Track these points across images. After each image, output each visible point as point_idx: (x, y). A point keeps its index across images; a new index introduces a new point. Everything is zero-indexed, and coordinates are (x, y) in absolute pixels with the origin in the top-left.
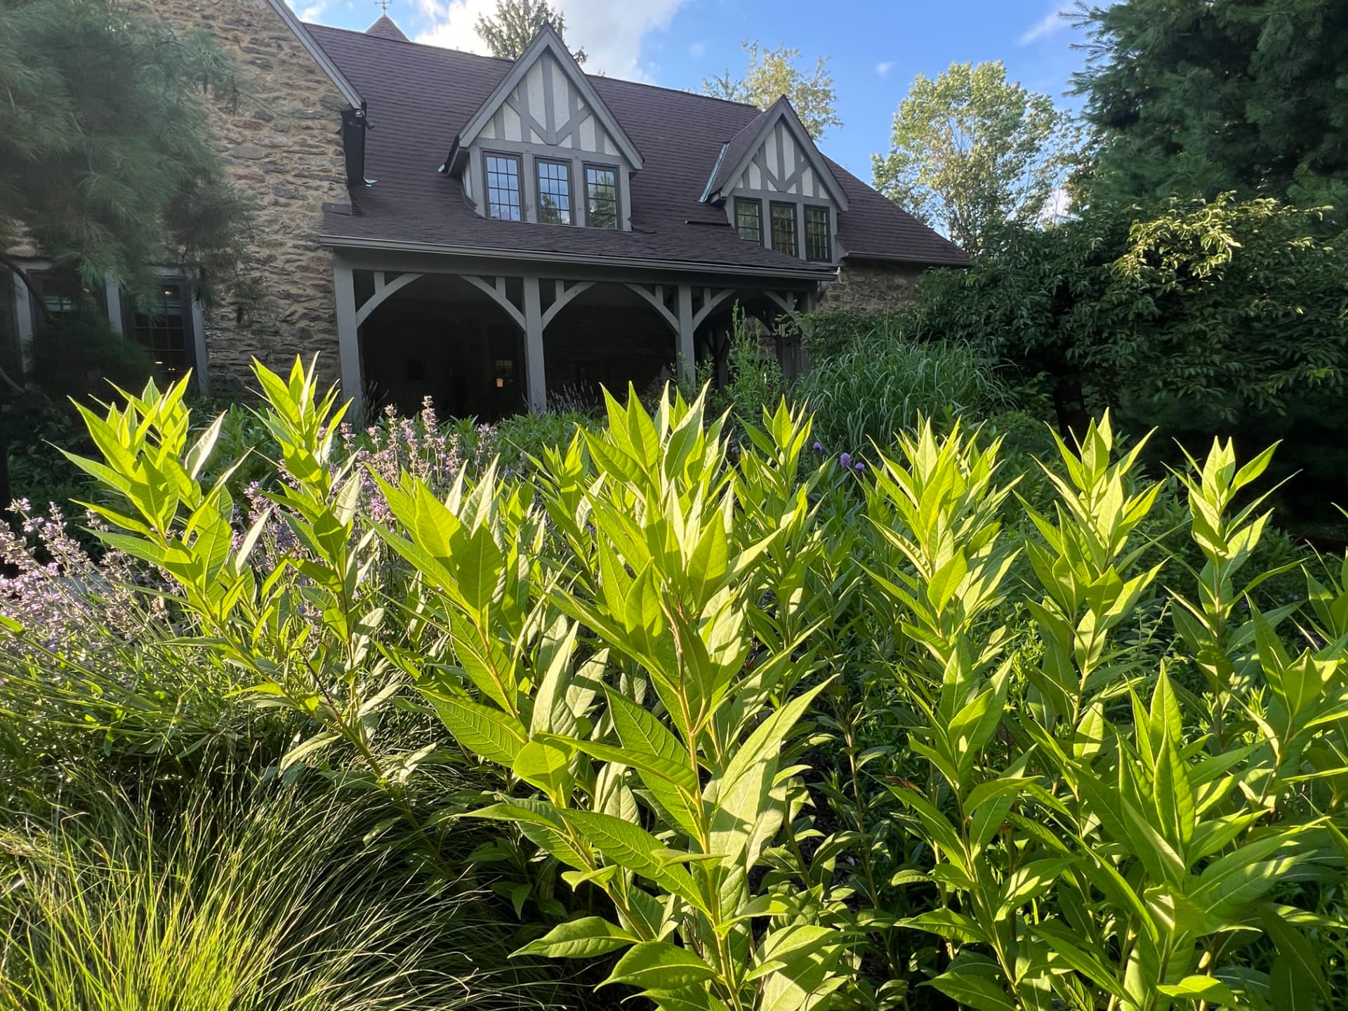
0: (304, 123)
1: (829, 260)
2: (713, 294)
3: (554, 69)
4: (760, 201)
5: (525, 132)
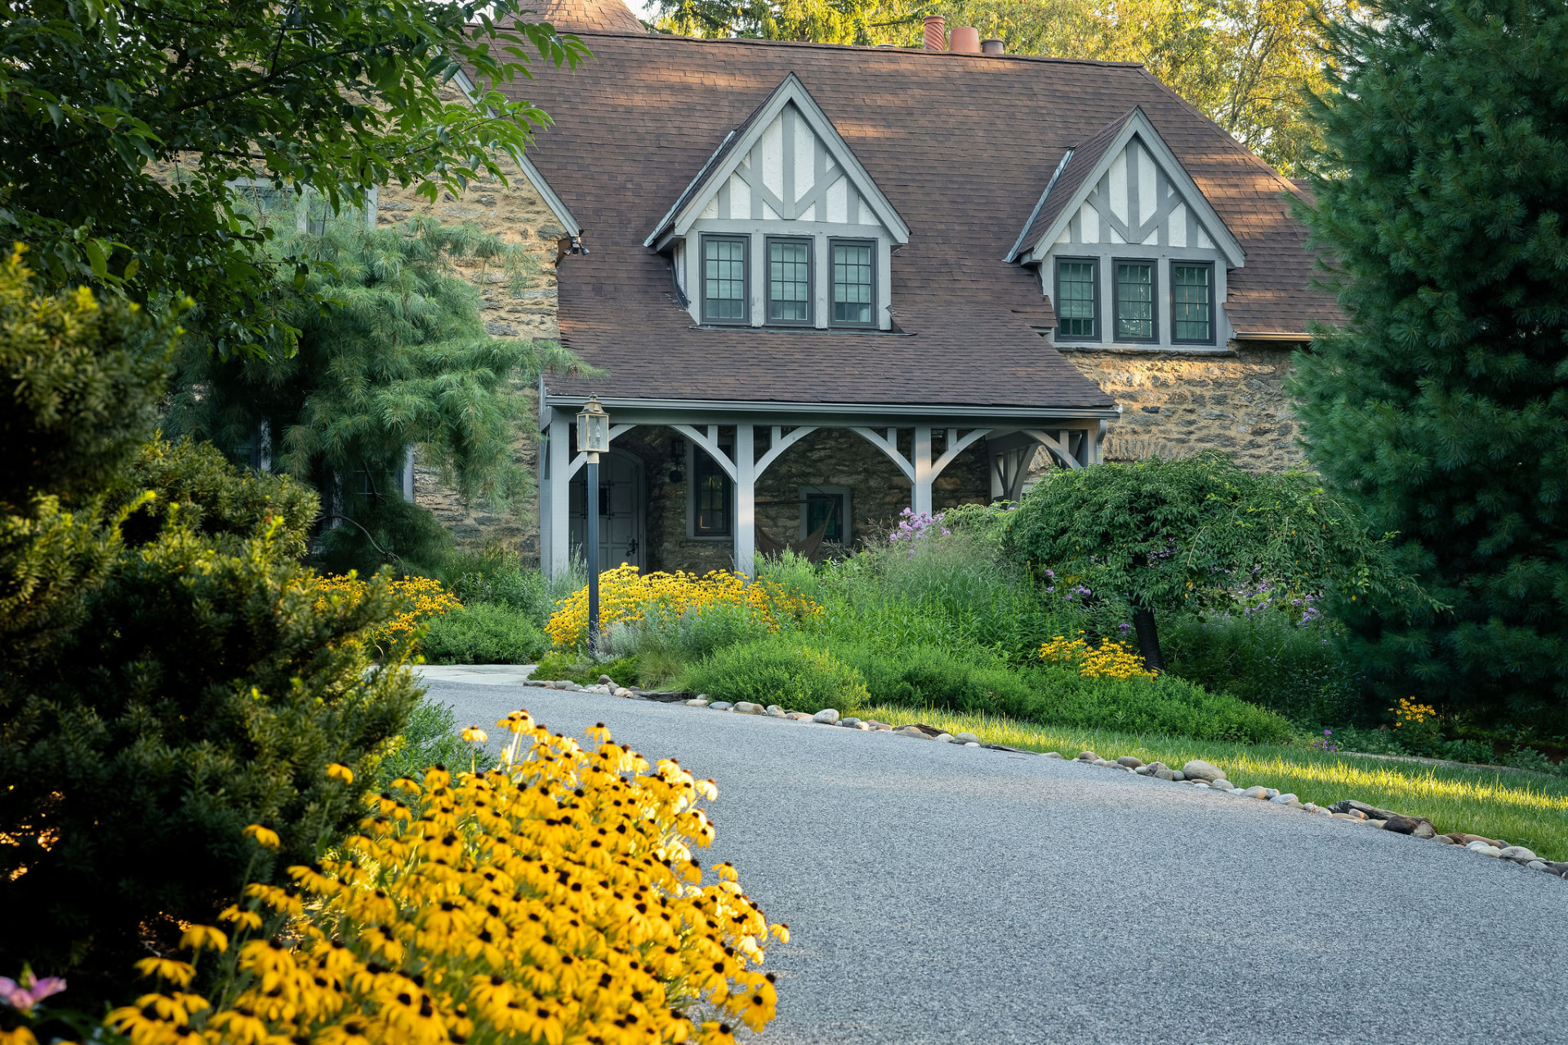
1: (1212, 341)
2: (961, 435)
3: (798, 124)
4: (1096, 260)
5: (755, 207)
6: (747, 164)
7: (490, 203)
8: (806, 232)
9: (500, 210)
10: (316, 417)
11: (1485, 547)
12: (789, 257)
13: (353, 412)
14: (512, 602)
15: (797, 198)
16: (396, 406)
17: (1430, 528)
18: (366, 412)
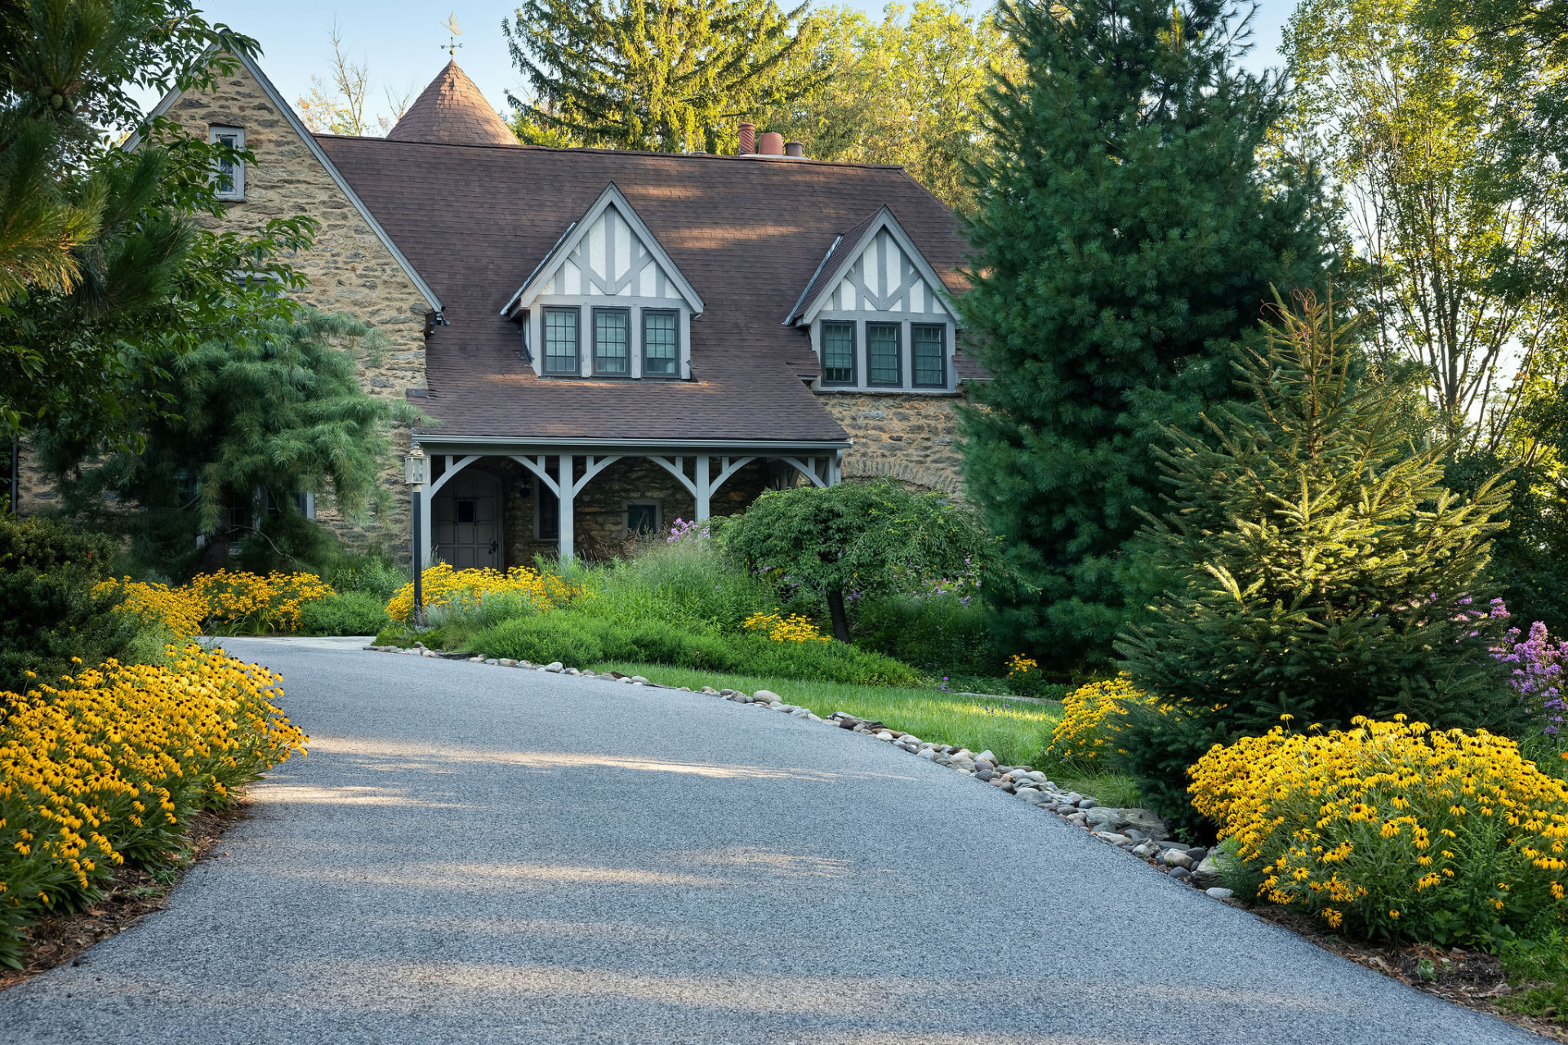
0: (397, 327)
1: (944, 385)
2: (732, 462)
3: (618, 221)
4: (853, 323)
5: (584, 285)
6: (578, 252)
7: (373, 287)
8: (624, 304)
9: (380, 292)
10: (225, 457)
11: (1073, 546)
12: (611, 323)
13: (252, 453)
14: (374, 591)
15: (617, 278)
16: (283, 448)
17: (1038, 532)
18: (262, 453)
